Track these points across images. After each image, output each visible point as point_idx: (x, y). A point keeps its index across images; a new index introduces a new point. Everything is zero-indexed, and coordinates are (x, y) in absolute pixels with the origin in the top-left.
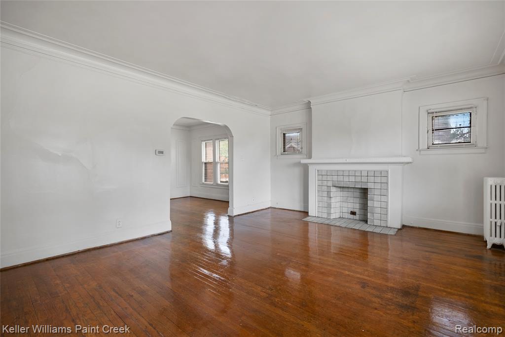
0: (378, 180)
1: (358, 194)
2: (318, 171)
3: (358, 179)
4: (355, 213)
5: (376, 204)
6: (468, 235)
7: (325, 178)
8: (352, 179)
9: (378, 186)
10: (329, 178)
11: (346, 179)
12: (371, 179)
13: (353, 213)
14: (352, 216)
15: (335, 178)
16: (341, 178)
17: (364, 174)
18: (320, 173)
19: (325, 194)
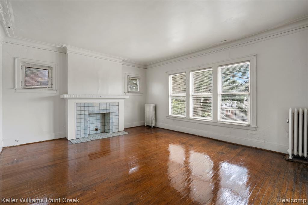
0: (115, 107)
1: (99, 117)
2: (77, 103)
3: (105, 108)
4: (98, 129)
5: (114, 121)
6: (139, 126)
7: (82, 108)
8: (101, 108)
9: (115, 111)
10: (86, 108)
11: (98, 108)
12: (111, 107)
13: (97, 130)
14: (96, 132)
15: (90, 108)
16: (94, 108)
17: (108, 104)
18: (79, 106)
19: (83, 120)
